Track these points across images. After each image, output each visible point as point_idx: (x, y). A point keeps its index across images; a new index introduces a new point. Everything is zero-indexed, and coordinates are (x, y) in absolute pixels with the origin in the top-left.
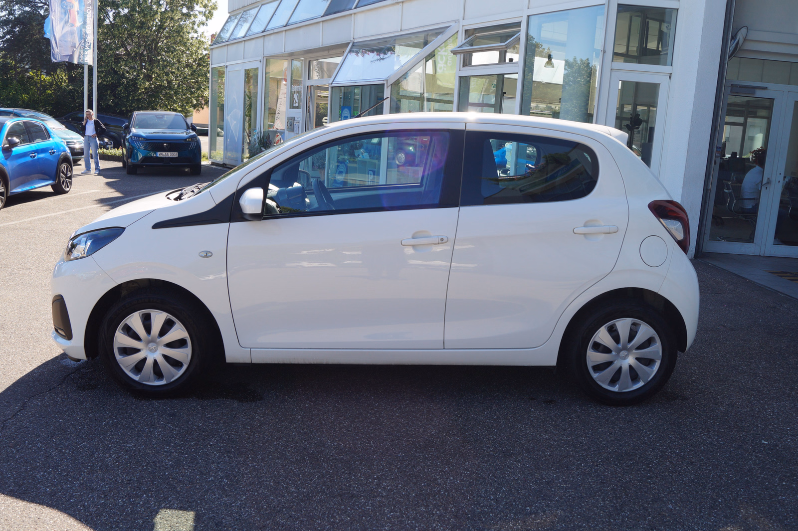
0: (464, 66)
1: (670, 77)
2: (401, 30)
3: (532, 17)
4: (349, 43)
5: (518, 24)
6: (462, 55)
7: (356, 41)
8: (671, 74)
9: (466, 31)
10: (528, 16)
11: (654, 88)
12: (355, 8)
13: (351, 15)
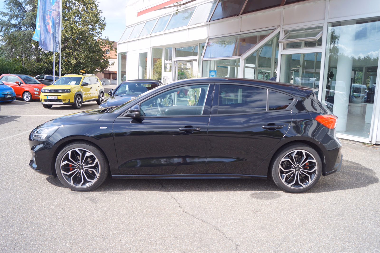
0: (283, 49)
2: (241, 32)
3: (330, 23)
4: (206, 39)
5: (322, 27)
6: (283, 44)
7: (210, 38)
9: (284, 31)
12: (209, 21)
13: (207, 25)
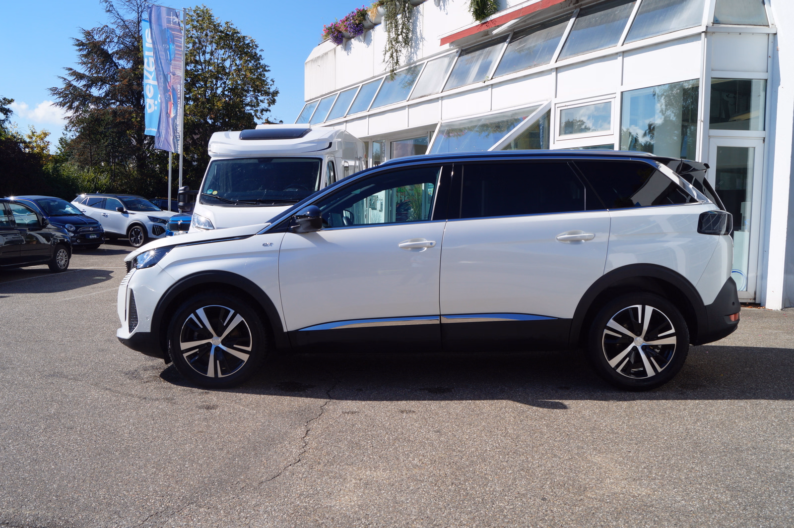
0: (557, 140)
1: (764, 141)
2: (491, 110)
3: (625, 92)
4: (437, 124)
7: (444, 122)
8: (764, 138)
9: (558, 108)
10: (622, 93)
11: (743, 153)
12: (442, 92)
13: (438, 98)
